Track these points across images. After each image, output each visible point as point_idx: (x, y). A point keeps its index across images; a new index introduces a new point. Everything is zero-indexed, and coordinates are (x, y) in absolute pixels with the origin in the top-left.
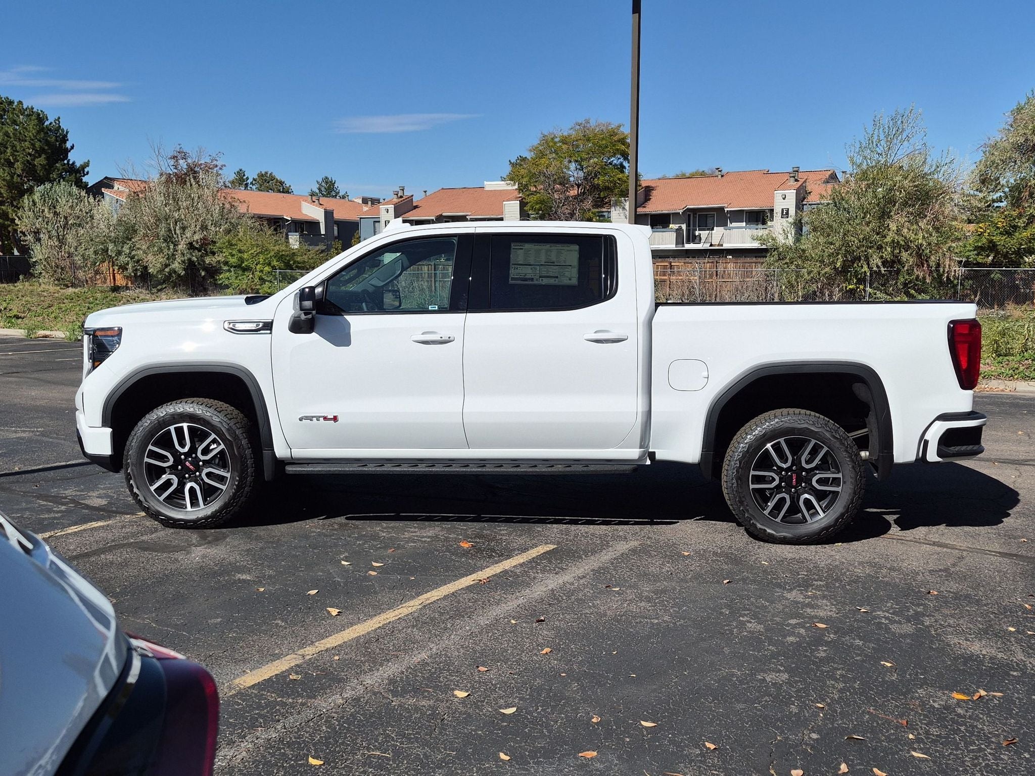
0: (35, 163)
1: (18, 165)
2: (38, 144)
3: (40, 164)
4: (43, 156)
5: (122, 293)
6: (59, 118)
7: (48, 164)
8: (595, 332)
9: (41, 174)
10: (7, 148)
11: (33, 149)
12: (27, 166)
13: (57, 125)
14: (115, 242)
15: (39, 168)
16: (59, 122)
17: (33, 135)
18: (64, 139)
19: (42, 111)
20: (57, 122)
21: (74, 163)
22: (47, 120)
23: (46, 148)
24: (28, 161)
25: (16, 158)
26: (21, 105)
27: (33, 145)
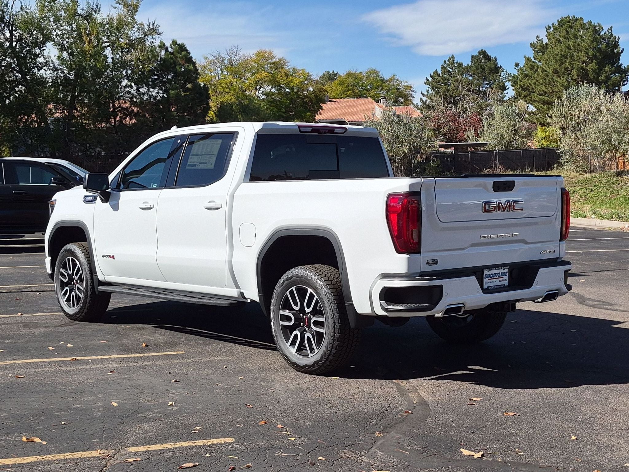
0: (588, 68)
1: (574, 72)
2: (591, 52)
3: (592, 69)
4: (594, 61)
5: (624, 177)
6: (612, 27)
7: (598, 68)
8: (209, 202)
9: (592, 77)
10: (567, 59)
11: (588, 58)
12: (581, 72)
13: (610, 34)
14: (617, 133)
15: (590, 72)
16: (612, 30)
17: (588, 45)
18: (616, 45)
19: (598, 24)
20: (610, 31)
21: (621, 65)
22: (603, 30)
23: (598, 54)
24: (582, 68)
25: (572, 67)
26: (582, 21)
27: (587, 53)
